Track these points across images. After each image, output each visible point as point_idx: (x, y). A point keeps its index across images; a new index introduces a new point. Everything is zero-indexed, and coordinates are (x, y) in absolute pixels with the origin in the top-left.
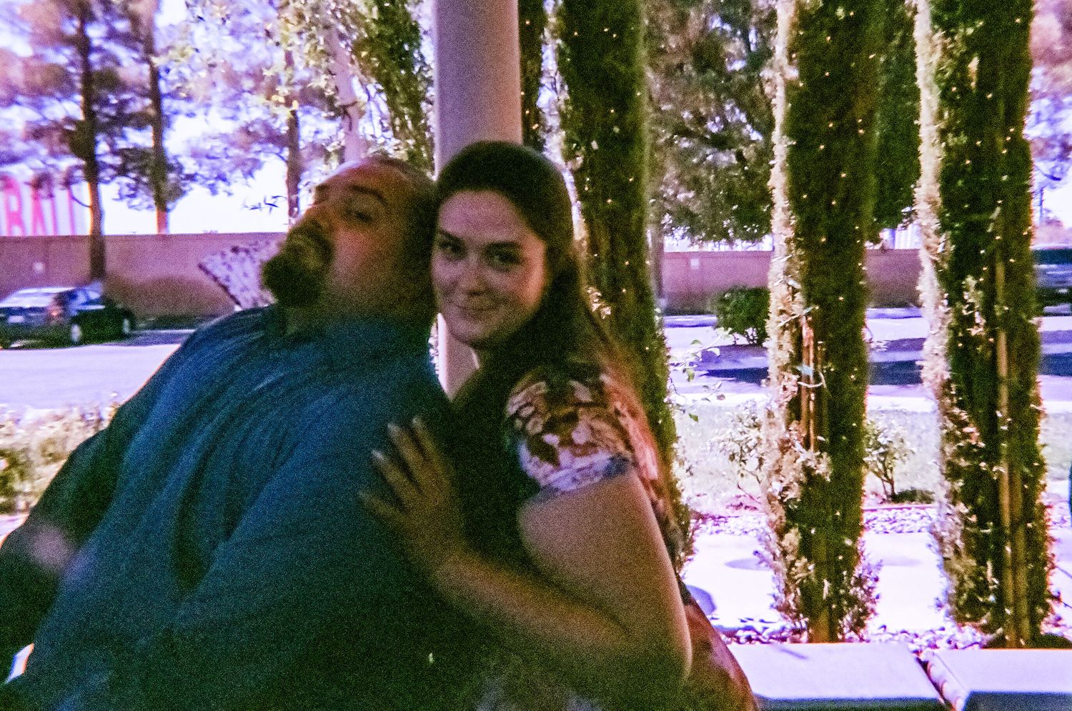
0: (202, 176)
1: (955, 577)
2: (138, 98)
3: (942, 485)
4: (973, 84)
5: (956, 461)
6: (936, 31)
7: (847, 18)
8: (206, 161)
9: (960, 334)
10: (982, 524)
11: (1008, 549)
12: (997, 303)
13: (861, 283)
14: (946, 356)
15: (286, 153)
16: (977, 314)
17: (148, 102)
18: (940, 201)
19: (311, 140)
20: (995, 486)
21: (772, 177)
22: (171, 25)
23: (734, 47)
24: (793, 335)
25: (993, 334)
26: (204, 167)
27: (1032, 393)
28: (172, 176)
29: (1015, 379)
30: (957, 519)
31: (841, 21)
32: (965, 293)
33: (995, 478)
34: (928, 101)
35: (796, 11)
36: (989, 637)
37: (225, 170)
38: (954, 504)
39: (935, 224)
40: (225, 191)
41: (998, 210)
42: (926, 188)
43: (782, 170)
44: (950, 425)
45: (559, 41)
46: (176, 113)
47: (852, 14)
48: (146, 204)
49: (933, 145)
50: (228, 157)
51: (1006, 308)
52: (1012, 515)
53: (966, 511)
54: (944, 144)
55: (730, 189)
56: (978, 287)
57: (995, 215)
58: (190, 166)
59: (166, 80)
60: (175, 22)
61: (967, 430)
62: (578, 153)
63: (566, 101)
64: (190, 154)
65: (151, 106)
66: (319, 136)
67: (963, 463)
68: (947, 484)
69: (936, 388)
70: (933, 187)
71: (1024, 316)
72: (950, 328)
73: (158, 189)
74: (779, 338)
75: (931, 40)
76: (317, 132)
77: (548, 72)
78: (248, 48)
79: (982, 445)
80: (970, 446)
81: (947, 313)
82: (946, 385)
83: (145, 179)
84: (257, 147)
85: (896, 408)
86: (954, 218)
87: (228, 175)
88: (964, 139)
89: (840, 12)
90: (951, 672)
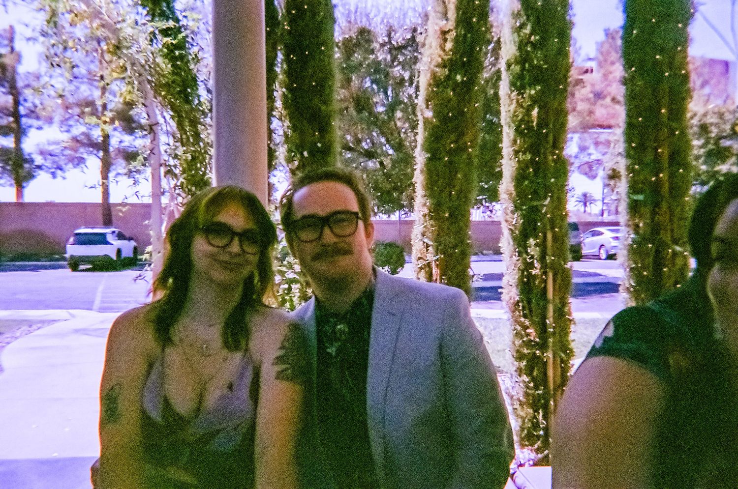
0: (47, 167)
1: (520, 420)
2: (5, 117)
3: (513, 364)
4: (534, 124)
5: (522, 349)
6: (512, 91)
7: (463, 81)
8: (49, 157)
9: (525, 273)
10: (536, 388)
11: (552, 403)
12: (547, 255)
13: (468, 241)
14: (517, 286)
15: (101, 154)
16: (535, 261)
17: (11, 119)
18: (514, 193)
19: (117, 147)
20: (545, 364)
21: (415, 176)
22: (29, 73)
23: (379, 98)
24: (426, 272)
25: (545, 273)
26: (48, 161)
27: (566, 310)
28: (27, 166)
29: (558, 301)
30: (522, 385)
31: (459, 83)
32: (529, 248)
33: (545, 360)
34: (508, 134)
35: (431, 76)
36: (540, 456)
37: (62, 163)
38: (520, 376)
39: (511, 207)
40: (61, 176)
41: (549, 199)
42: (506, 186)
43: (422, 172)
44: (519, 328)
45: (284, 90)
46: (30, 127)
47: (465, 79)
48: (9, 183)
49: (511, 159)
50: (63, 155)
51: (553, 258)
52: (554, 382)
53: (528, 380)
54: (517, 159)
55: (376, 183)
56: (536, 245)
57: (546, 203)
58: (39, 160)
59: (24, 106)
60: (31, 71)
61: (528, 331)
62: (295, 159)
63: (288, 127)
64: (39, 152)
65: (14, 122)
66: (123, 144)
67: (526, 351)
68: (516, 363)
69: (510, 305)
70: (510, 185)
71: (563, 263)
72: (519, 269)
73: (17, 173)
74: (418, 274)
75: (510, 97)
76: (121, 142)
77: (277, 108)
78: (78, 88)
79: (538, 340)
80: (530, 341)
81: (519, 260)
82: (517, 304)
83: (8, 168)
84: (82, 150)
85: (479, 316)
86: (523, 204)
87: (64, 166)
88: (529, 156)
89: (459, 78)
90: (528, 481)
